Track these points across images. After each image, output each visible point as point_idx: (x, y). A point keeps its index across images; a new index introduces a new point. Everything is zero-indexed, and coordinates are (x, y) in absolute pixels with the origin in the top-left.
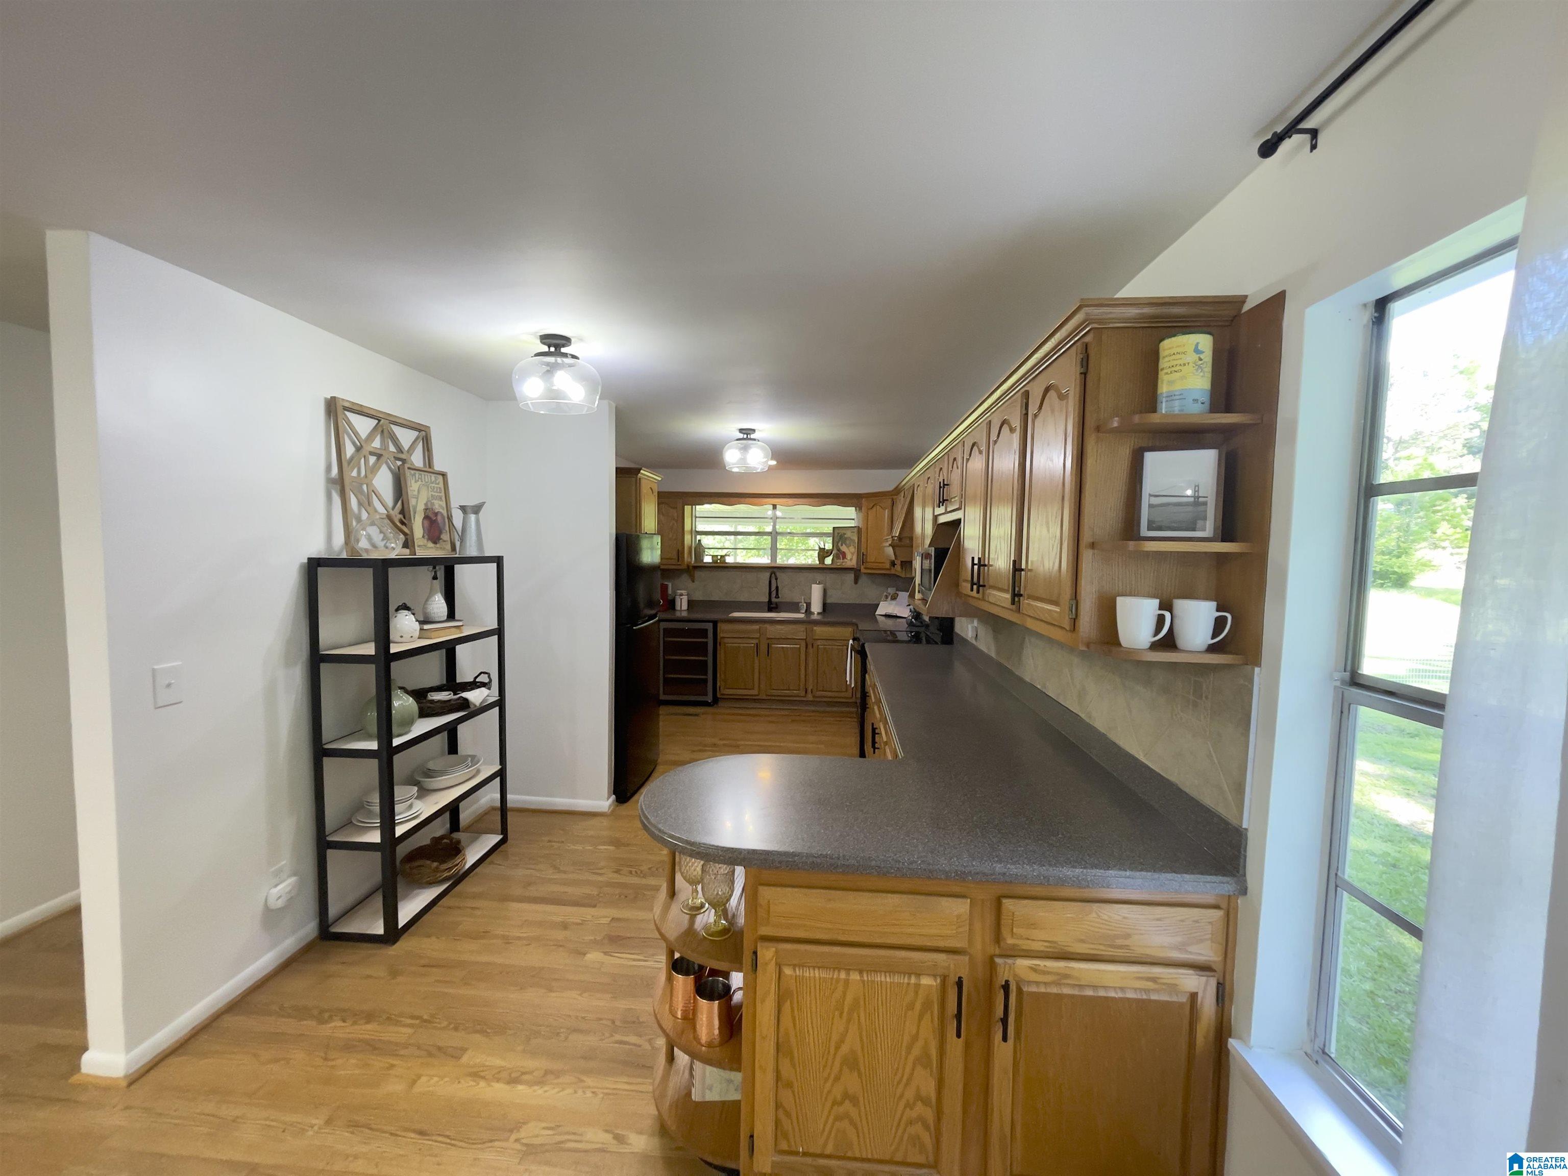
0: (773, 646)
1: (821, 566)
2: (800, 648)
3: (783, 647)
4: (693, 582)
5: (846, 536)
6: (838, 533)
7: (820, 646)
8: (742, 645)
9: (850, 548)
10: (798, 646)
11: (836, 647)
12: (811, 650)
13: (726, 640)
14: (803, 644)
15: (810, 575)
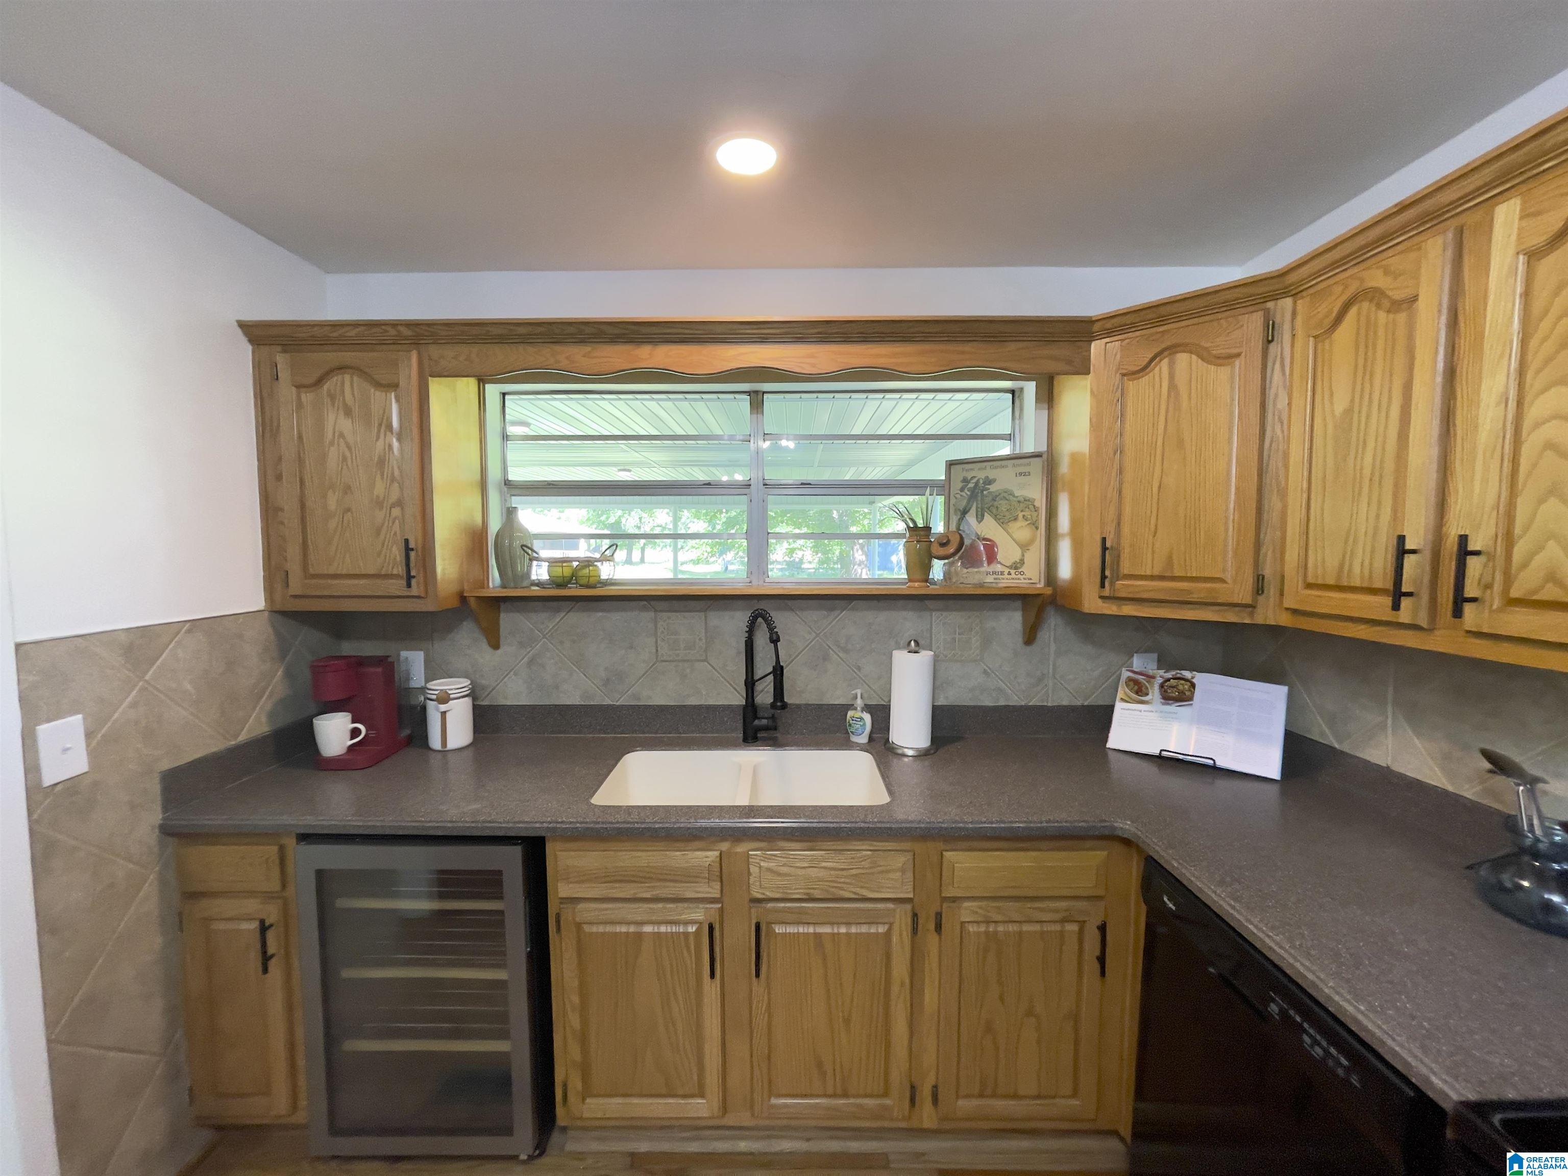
0: (779, 929)
1: (917, 588)
2: (888, 935)
3: (817, 936)
4: (496, 646)
5: (993, 488)
6: (966, 481)
7: (972, 928)
8: (648, 929)
9: (1014, 527)
10: (882, 929)
11: (1037, 927)
12: (932, 941)
13: (585, 912)
14: (902, 917)
15: (881, 618)
